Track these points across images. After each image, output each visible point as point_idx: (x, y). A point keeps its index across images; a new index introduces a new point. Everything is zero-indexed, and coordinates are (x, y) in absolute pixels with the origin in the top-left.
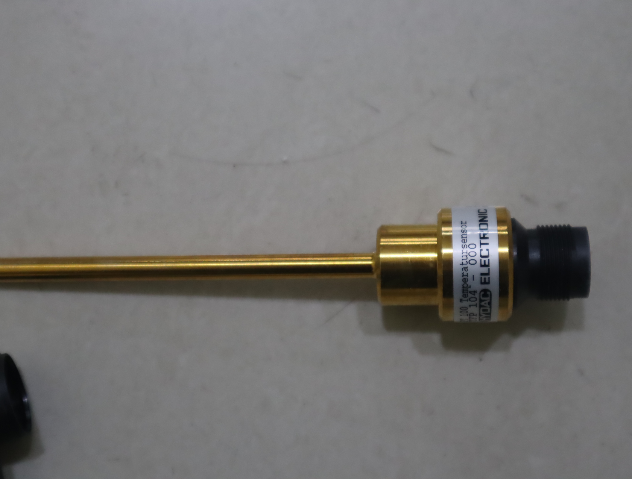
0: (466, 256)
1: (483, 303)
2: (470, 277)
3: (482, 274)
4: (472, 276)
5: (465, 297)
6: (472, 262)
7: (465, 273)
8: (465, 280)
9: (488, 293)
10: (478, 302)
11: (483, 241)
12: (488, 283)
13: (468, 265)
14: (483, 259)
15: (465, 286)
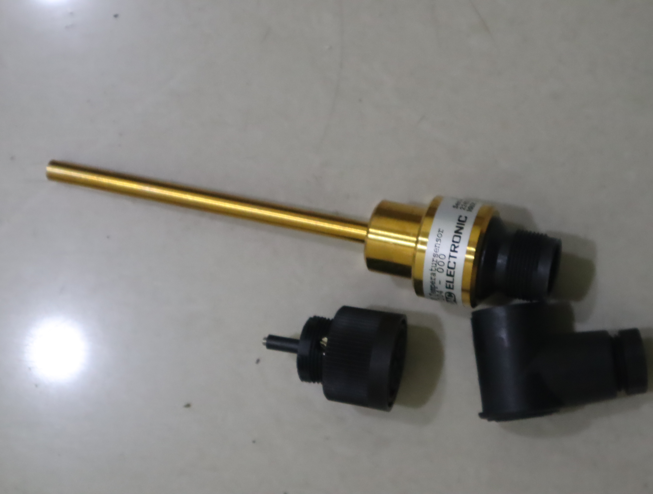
0: (436, 264)
2: (437, 282)
3: (447, 281)
4: (439, 281)
5: (433, 294)
6: (440, 270)
7: (433, 277)
8: (433, 283)
9: (452, 295)
10: (444, 298)
11: (453, 254)
12: (453, 289)
13: (436, 272)
14: (449, 270)
15: (433, 286)
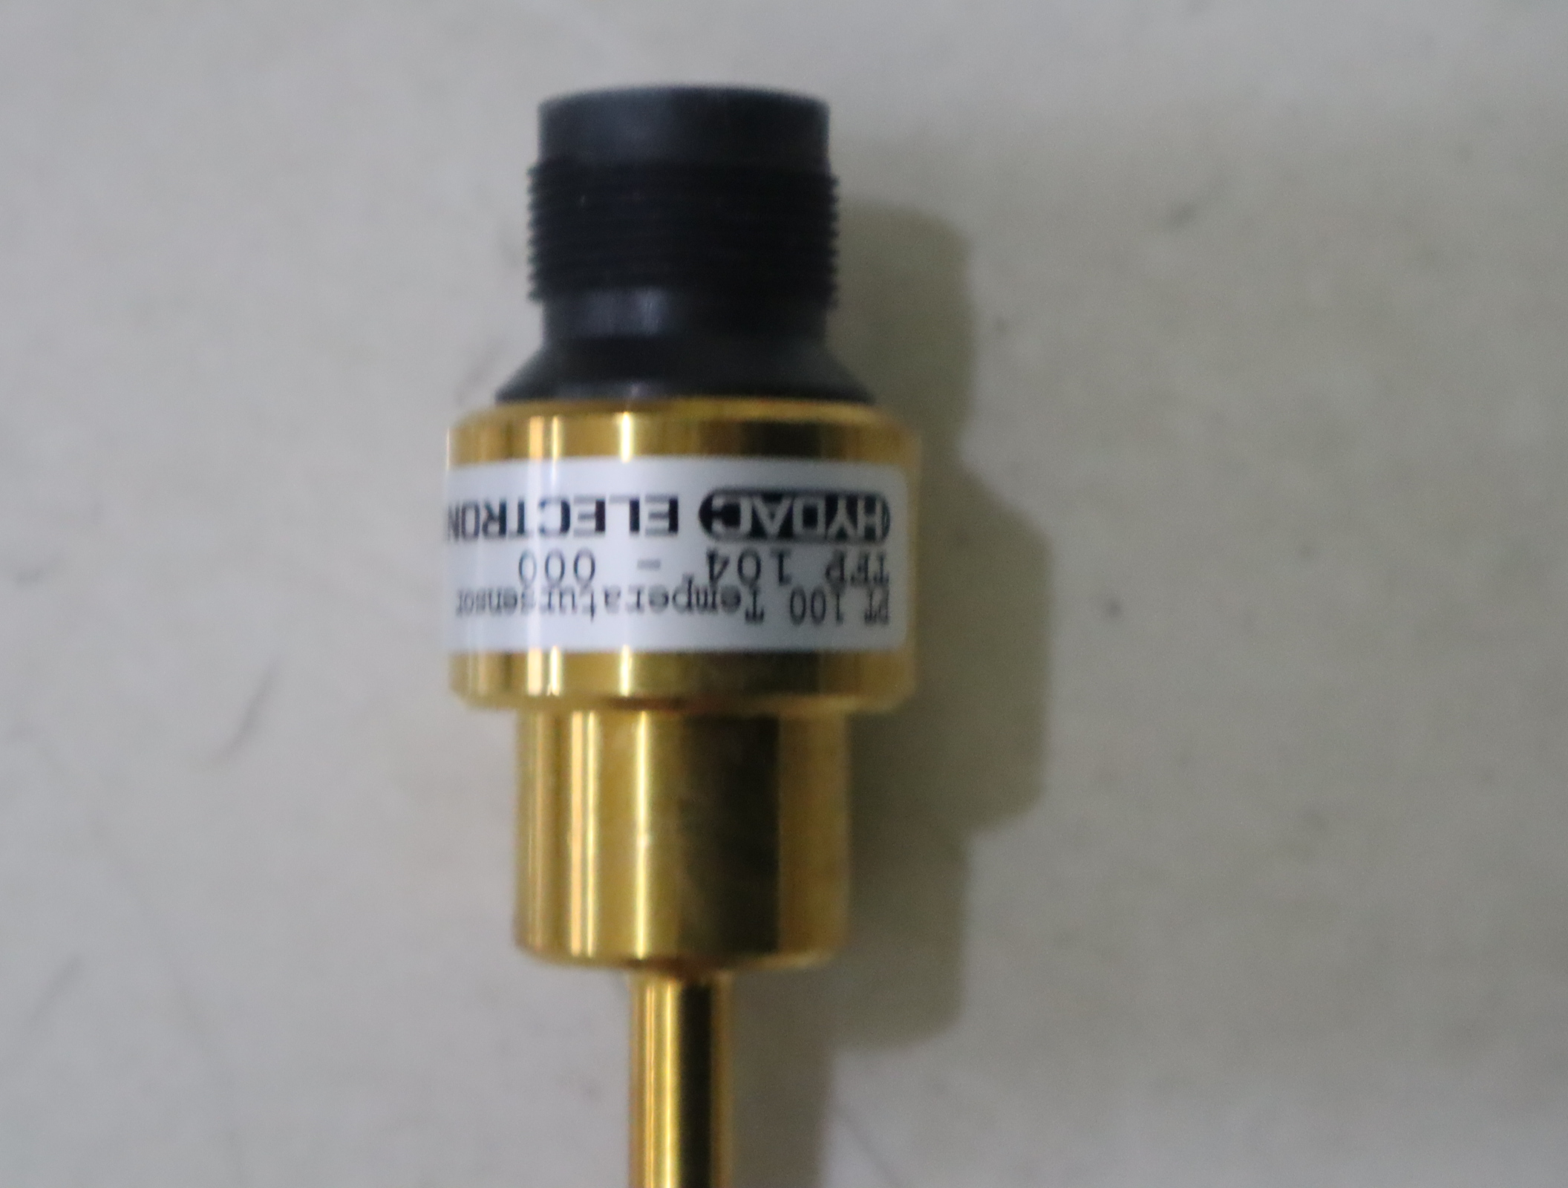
1: (772, 527)
2: (648, 580)
5: (738, 599)
8: (662, 600)
9: (718, 503)
10: (764, 549)
11: (512, 523)
12: (673, 502)
13: (596, 586)
15: (682, 599)
